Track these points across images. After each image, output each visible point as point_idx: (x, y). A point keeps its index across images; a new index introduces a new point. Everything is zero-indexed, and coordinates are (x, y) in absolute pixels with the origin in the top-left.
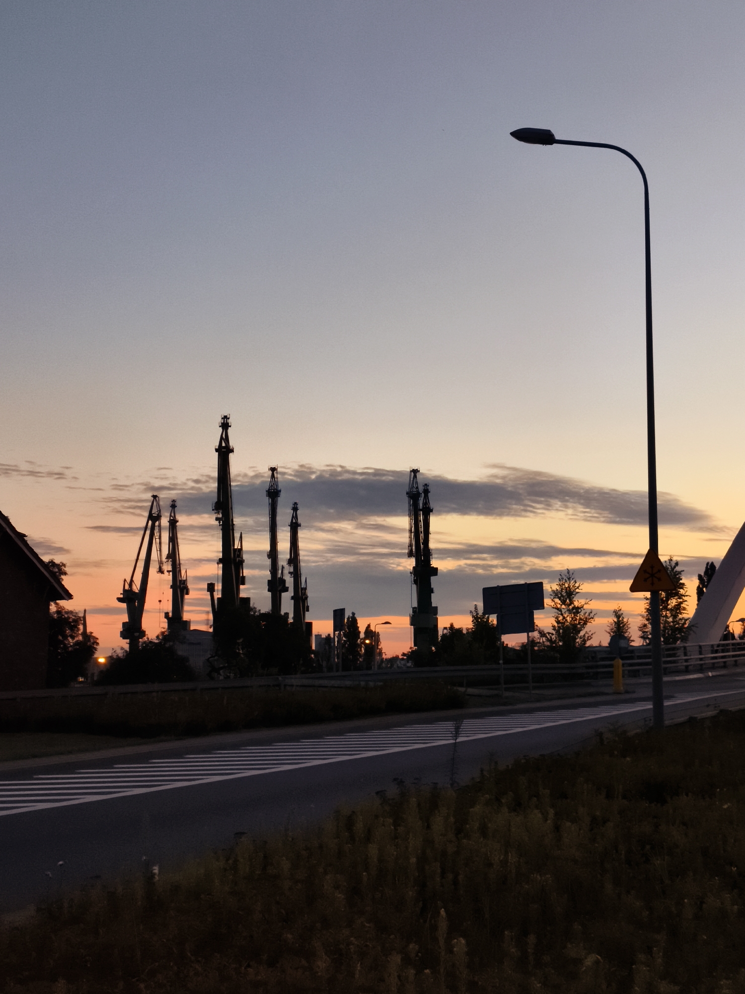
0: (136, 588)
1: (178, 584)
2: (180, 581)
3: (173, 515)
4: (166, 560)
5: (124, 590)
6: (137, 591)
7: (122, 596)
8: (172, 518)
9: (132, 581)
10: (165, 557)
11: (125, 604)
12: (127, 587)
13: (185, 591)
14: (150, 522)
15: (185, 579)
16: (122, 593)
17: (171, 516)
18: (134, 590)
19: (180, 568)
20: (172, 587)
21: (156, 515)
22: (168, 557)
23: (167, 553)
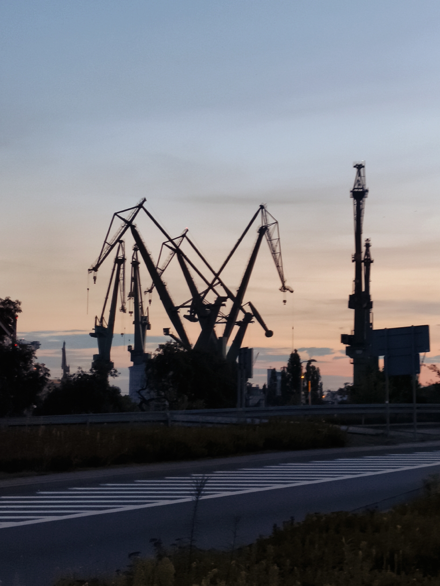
0: (105, 325)
1: (140, 320)
2: (142, 317)
3: (135, 257)
4: (128, 298)
5: (96, 326)
6: (106, 327)
7: (94, 332)
8: (134, 260)
9: (102, 318)
10: (128, 296)
11: (97, 338)
12: (98, 324)
13: (147, 326)
14: (117, 265)
15: (146, 315)
16: (94, 328)
17: (133, 258)
18: (104, 326)
19: (142, 305)
20: (134, 323)
21: (121, 258)
22: (130, 295)
23: (129, 291)
